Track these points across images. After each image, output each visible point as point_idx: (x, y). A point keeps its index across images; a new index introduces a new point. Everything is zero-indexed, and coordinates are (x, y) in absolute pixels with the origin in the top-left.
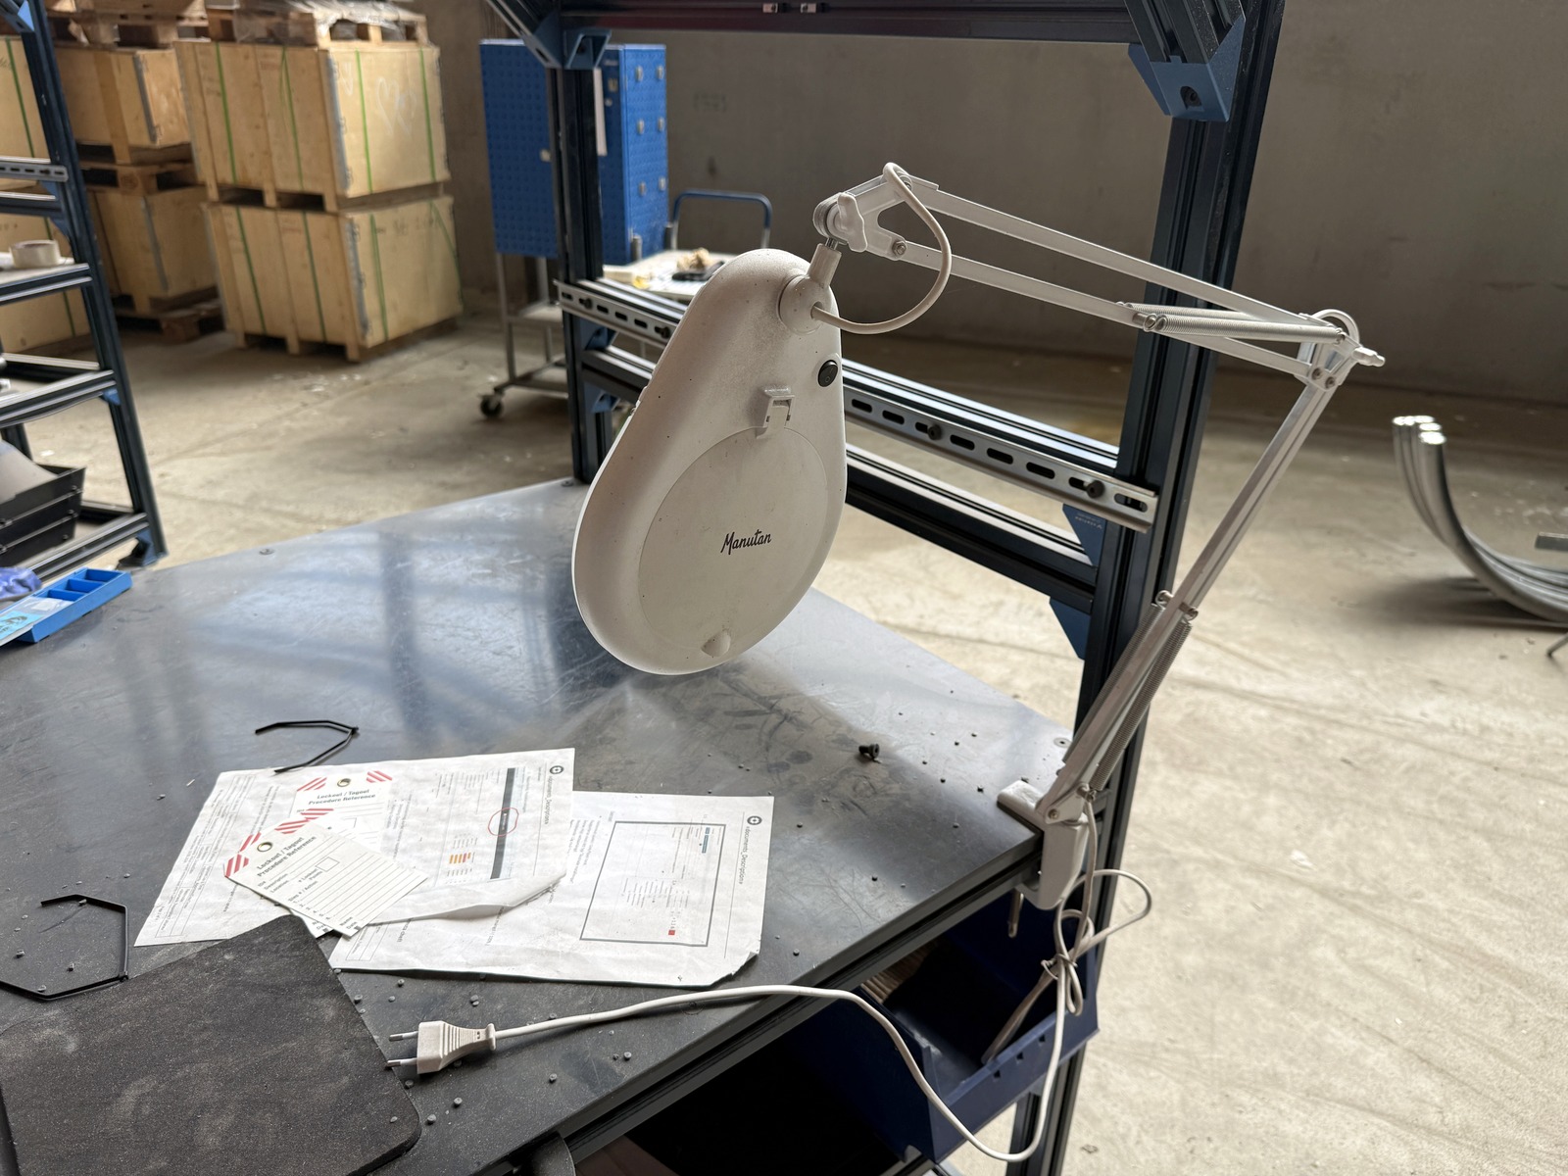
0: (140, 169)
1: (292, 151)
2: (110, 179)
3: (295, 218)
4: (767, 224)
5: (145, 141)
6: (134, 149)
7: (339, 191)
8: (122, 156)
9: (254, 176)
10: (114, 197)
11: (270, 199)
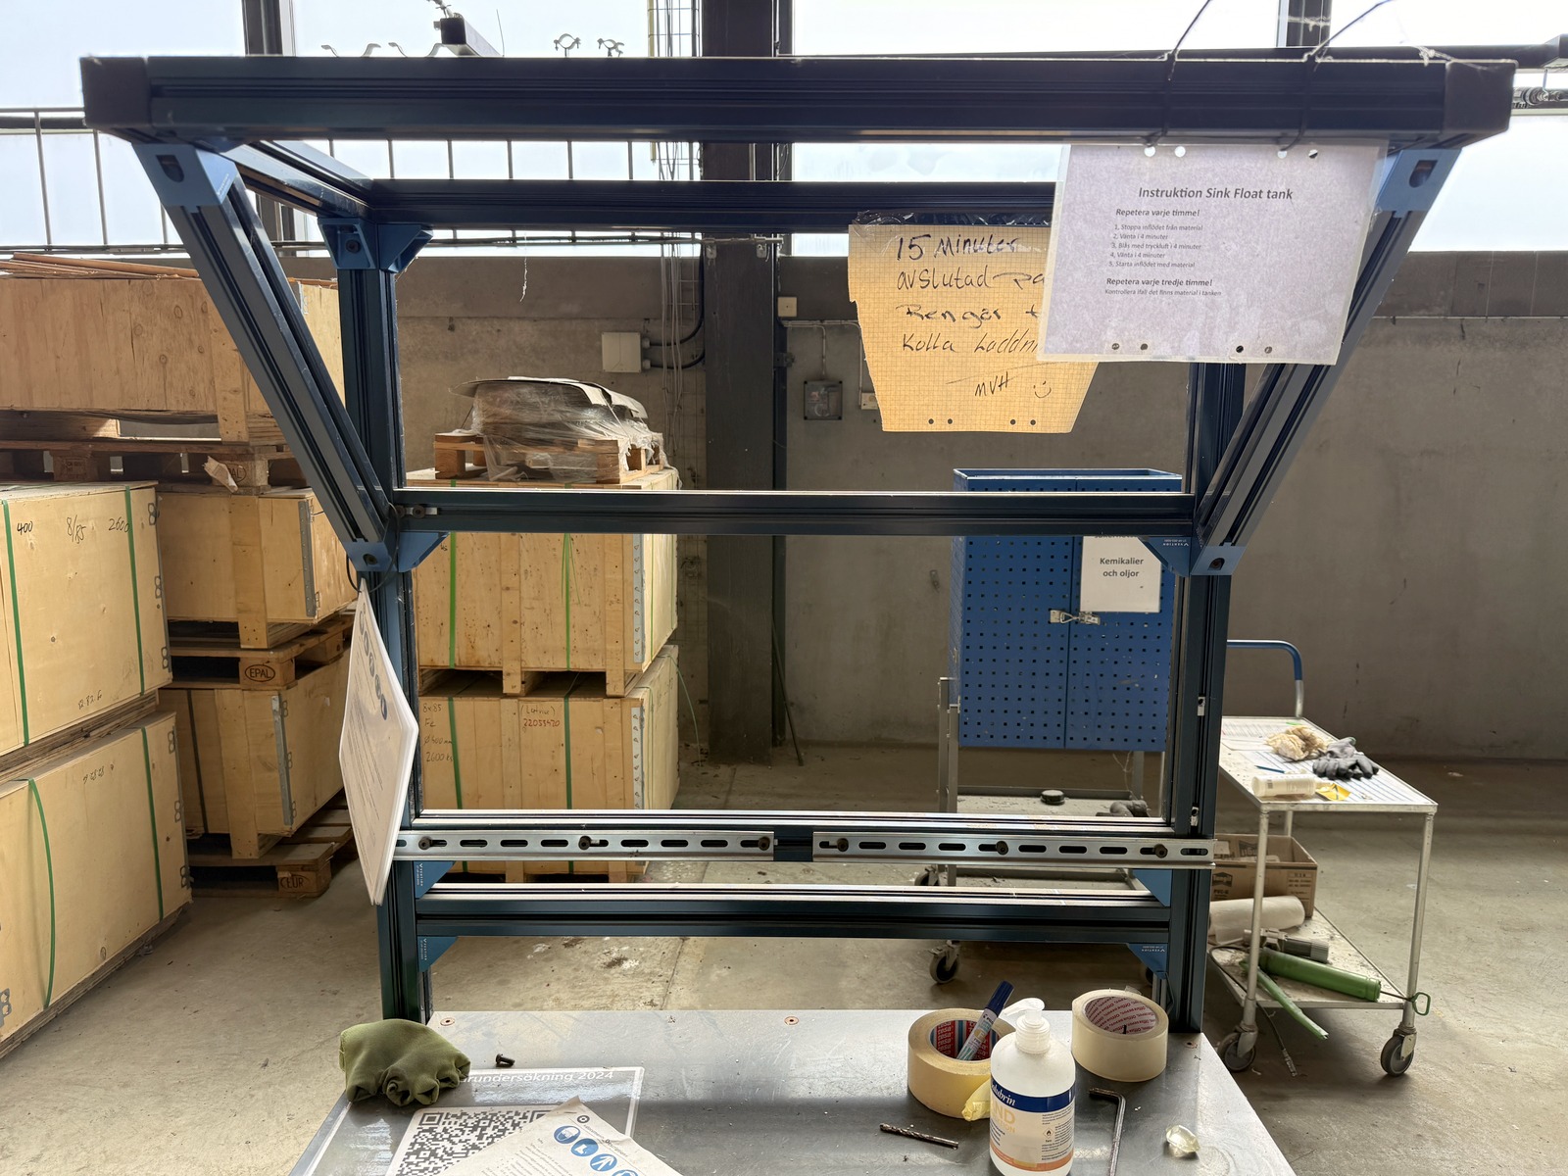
0: (281, 654)
1: (560, 618)
2: (227, 671)
3: (552, 706)
4: (1298, 675)
5: (299, 615)
6: (273, 626)
7: (630, 667)
8: (254, 635)
9: (484, 655)
10: (227, 697)
11: (512, 684)
